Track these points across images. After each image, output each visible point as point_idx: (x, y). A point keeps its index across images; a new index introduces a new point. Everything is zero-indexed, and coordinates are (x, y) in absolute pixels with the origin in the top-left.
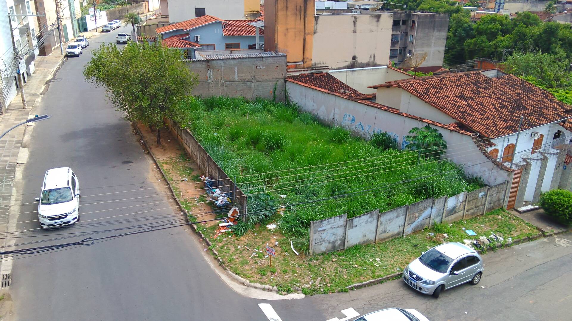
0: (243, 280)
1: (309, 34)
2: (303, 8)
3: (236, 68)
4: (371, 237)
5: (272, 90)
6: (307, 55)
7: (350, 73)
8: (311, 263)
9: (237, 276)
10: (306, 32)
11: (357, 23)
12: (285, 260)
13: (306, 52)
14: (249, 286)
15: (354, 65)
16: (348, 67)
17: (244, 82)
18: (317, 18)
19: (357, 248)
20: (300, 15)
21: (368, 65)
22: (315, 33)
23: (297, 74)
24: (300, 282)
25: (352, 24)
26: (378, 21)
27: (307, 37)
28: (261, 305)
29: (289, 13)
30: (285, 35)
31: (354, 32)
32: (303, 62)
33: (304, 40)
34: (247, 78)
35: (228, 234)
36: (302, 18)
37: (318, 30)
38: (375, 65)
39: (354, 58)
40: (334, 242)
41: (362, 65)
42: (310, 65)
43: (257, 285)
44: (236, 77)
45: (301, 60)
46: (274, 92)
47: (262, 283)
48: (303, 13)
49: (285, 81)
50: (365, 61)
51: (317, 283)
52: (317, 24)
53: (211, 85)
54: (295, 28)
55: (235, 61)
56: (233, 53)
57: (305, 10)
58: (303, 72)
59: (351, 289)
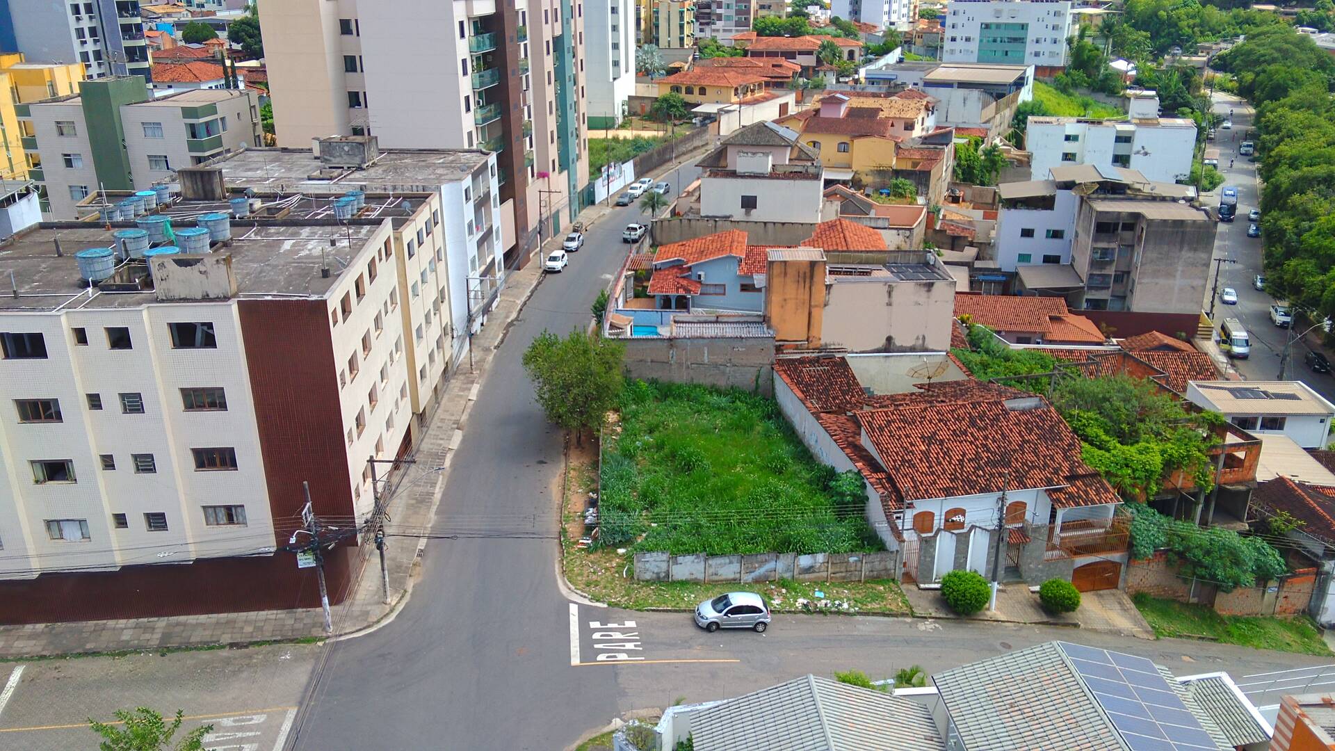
0: (572, 586)
1: (816, 306)
2: (808, 275)
3: (706, 349)
4: (701, 576)
5: (754, 378)
6: (814, 332)
7: (882, 360)
8: (632, 586)
9: (569, 583)
10: (813, 304)
11: (894, 294)
12: (611, 579)
13: (811, 328)
14: (572, 591)
15: (889, 346)
16: (878, 351)
17: (716, 366)
18: (829, 287)
19: (683, 583)
20: (805, 282)
21: (913, 349)
22: (825, 305)
23: (798, 356)
24: (611, 597)
25: (886, 295)
26: (929, 291)
27: (813, 310)
28: (571, 605)
29: (788, 280)
30: (782, 307)
31: (889, 304)
32: (808, 340)
33: (810, 314)
34: (721, 361)
36: (807, 285)
37: (830, 302)
38: (926, 350)
39: (889, 339)
40: (658, 574)
41: (903, 349)
42: (818, 346)
43: (579, 592)
44: (706, 361)
45: (805, 338)
46: (757, 381)
47: (582, 591)
48: (808, 281)
49: (773, 369)
50: (909, 344)
51: (623, 600)
52: (829, 293)
53: (673, 368)
54: (797, 299)
55: (706, 341)
56: (720, 319)
57: (812, 277)
58: (806, 355)
59: (647, 610)
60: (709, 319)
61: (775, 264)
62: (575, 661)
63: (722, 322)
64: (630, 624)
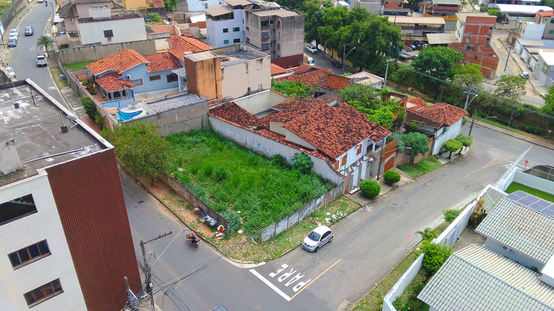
0: (239, 261)
1: (218, 80)
2: (213, 65)
3: (176, 114)
4: (286, 228)
5: (201, 123)
6: (219, 94)
7: (248, 99)
8: (264, 247)
9: (235, 260)
10: (217, 79)
11: (248, 67)
12: (252, 248)
13: (218, 92)
14: (242, 263)
15: (249, 92)
16: (245, 95)
17: (182, 122)
18: (223, 70)
19: (280, 234)
21: (258, 91)
22: (222, 79)
23: (214, 107)
24: (262, 257)
25: (246, 68)
26: (261, 63)
27: (218, 83)
28: (250, 270)
29: (204, 70)
30: (204, 84)
31: (247, 73)
32: (217, 98)
33: (216, 85)
34: (184, 119)
35: (222, 240)
36: (213, 71)
37: (224, 77)
38: (263, 90)
39: (249, 89)
40: (271, 235)
41: (254, 92)
42: (222, 99)
43: (245, 262)
44: (177, 120)
45: (216, 97)
46: (202, 124)
47: (247, 261)
48: (213, 68)
49: (208, 116)
50: (256, 89)
51: (269, 256)
52: (223, 73)
53: (161, 128)
54: (209, 79)
55: (175, 110)
56: (167, 98)
57: (215, 67)
58: (217, 105)
59: (283, 255)
60: (162, 99)
61: (197, 63)
62: (288, 298)
63: (169, 99)
64: (285, 266)
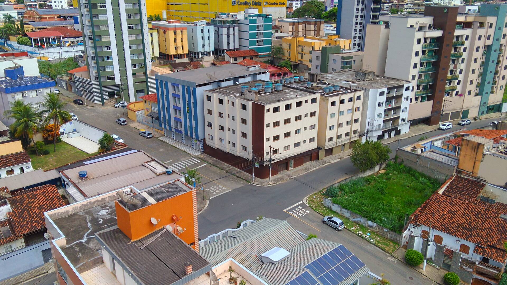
1: (477, 161)
2: (476, 148)
3: (429, 162)
5: (444, 179)
6: (475, 170)
7: (502, 191)
10: (476, 159)
15: (506, 187)
16: (501, 187)
17: (432, 170)
18: (484, 155)
20: (475, 150)
22: (482, 161)
23: (467, 177)
29: (469, 147)
30: (465, 157)
32: (472, 173)
33: (475, 163)
34: (434, 168)
36: (475, 152)
37: (483, 161)
39: (506, 184)
42: (476, 176)
44: (429, 167)
48: (476, 150)
52: (484, 157)
53: (417, 165)
54: (471, 156)
55: (430, 159)
56: (449, 156)
57: (478, 149)
58: (470, 178)
59: (317, 212)
60: (445, 155)
61: (464, 140)
62: (285, 210)
64: (308, 212)
